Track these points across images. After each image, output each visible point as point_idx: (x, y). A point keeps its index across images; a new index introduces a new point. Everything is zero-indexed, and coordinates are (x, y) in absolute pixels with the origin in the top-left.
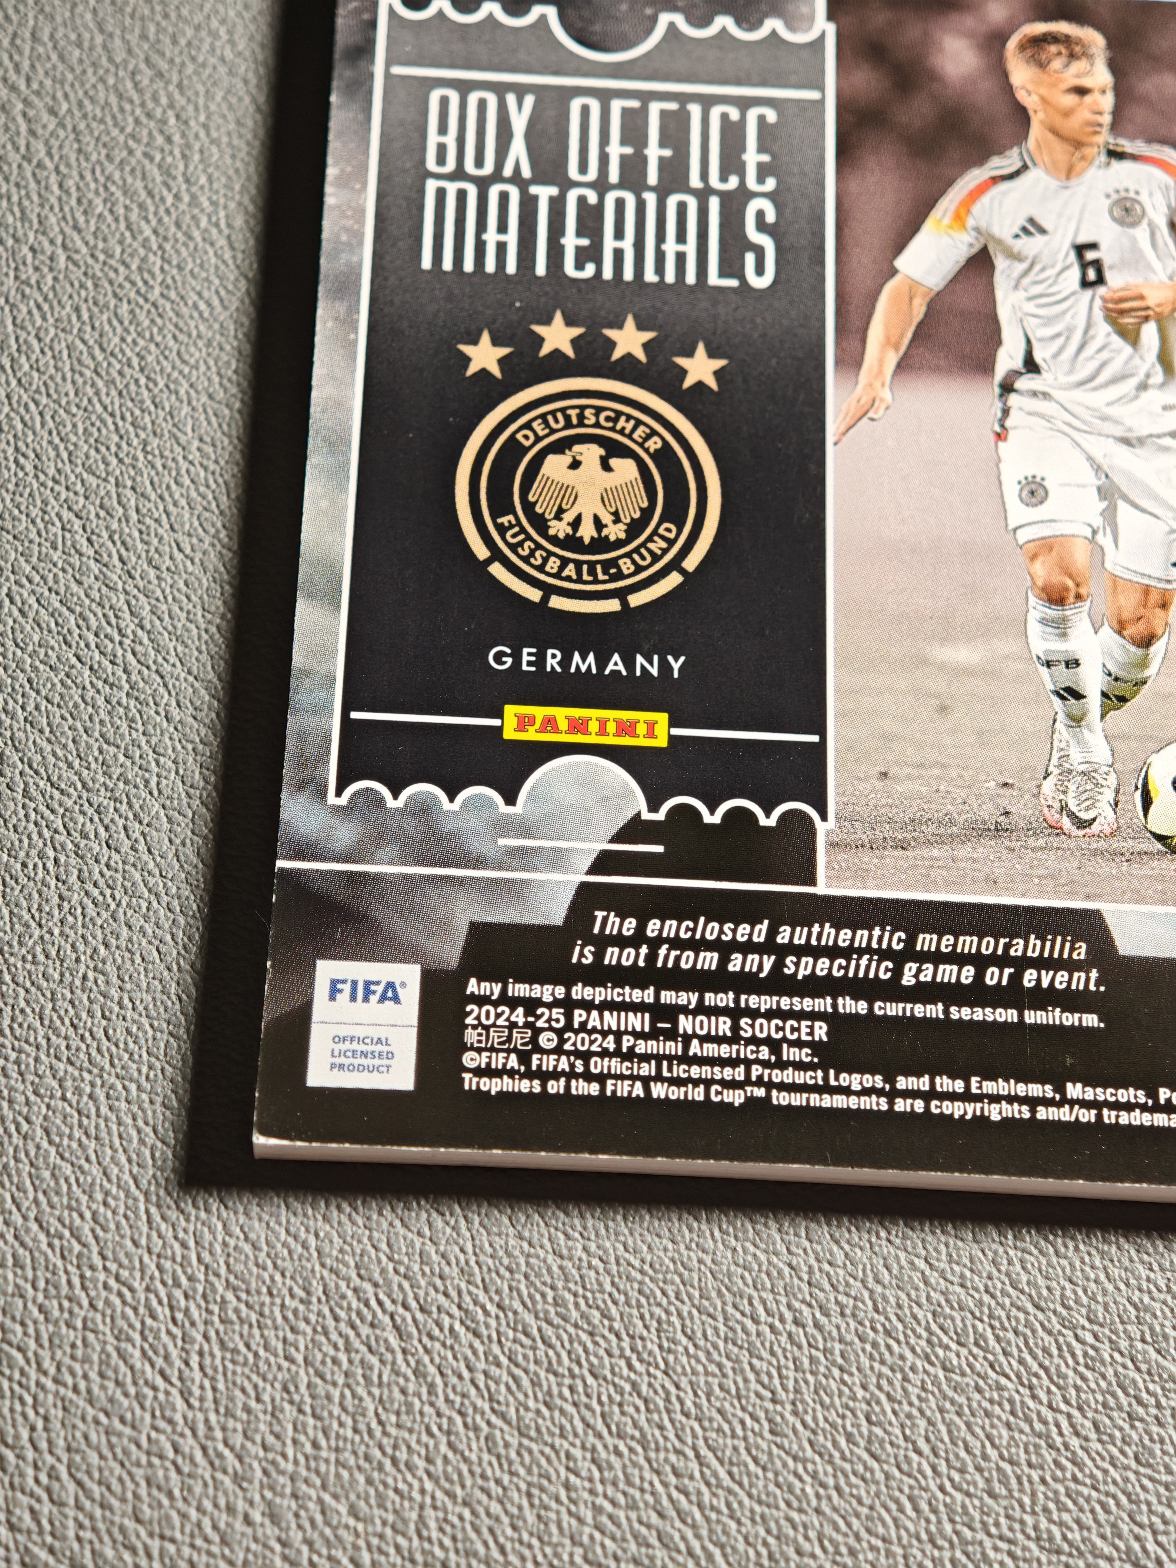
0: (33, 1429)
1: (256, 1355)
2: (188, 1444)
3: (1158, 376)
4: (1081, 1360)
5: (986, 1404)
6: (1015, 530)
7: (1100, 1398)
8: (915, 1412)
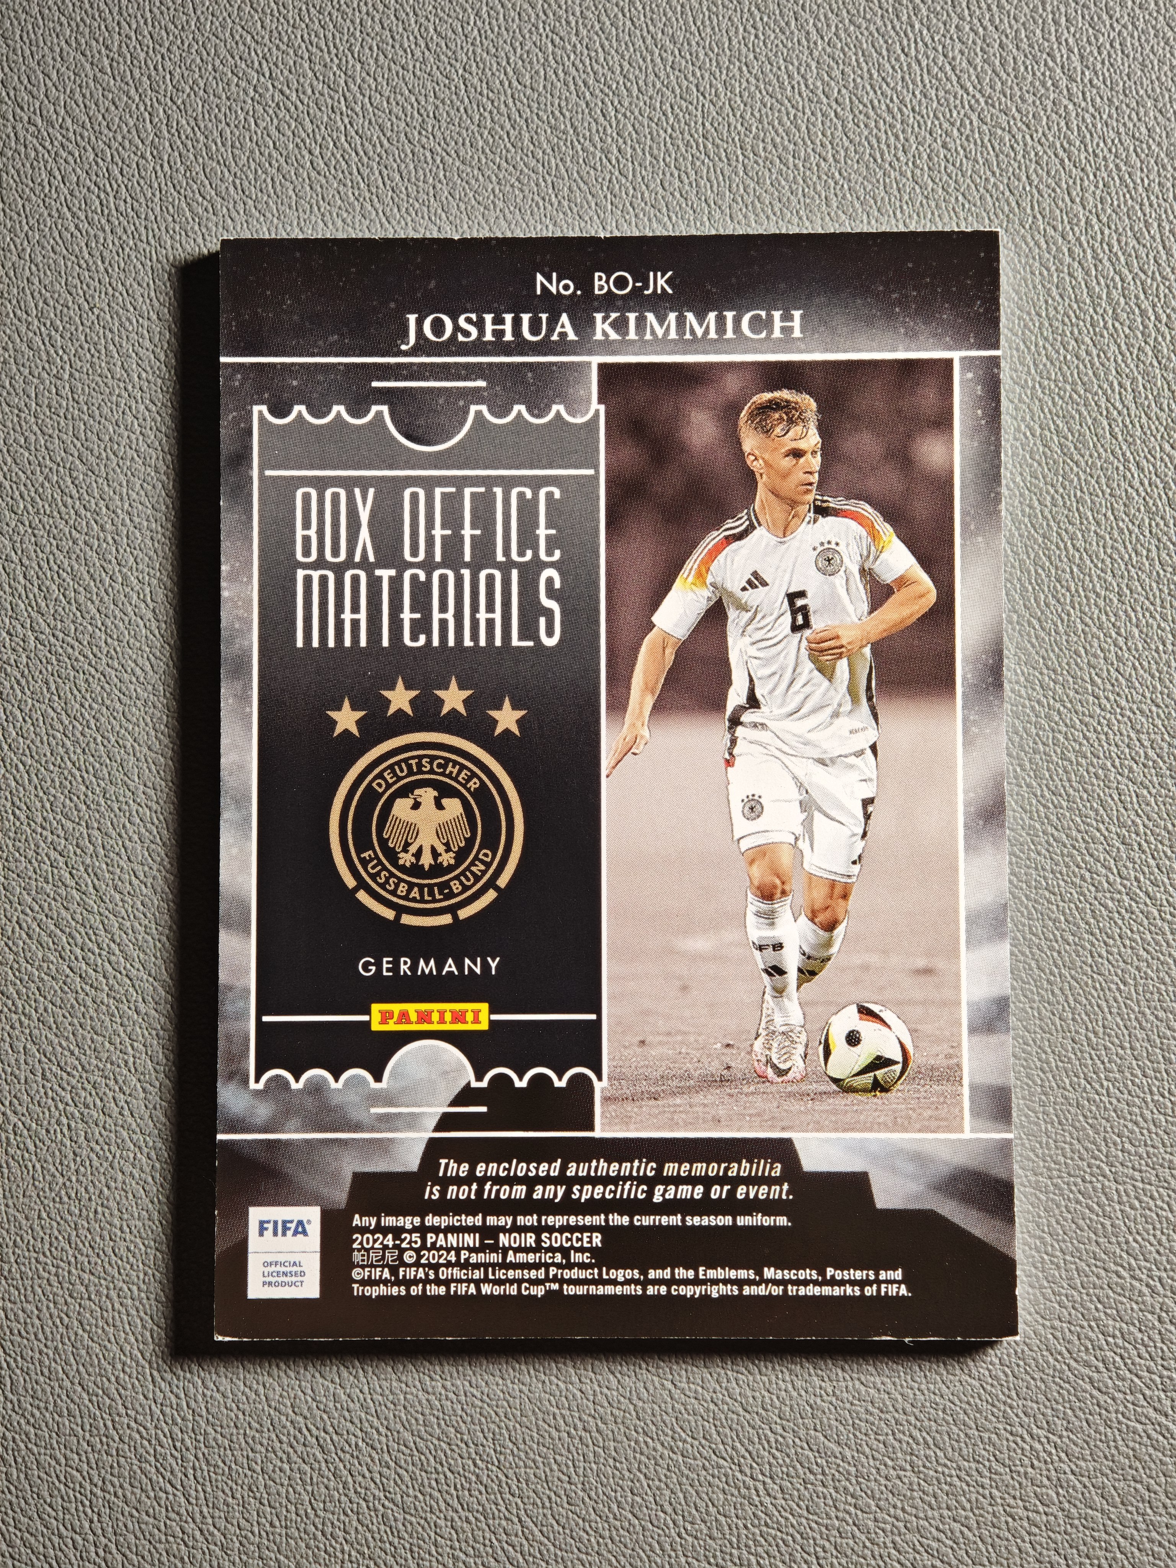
0: (91, 1521)
1: (230, 1467)
2: (190, 1527)
3: (847, 706)
4: (774, 1445)
5: (709, 1478)
6: (739, 840)
7: (785, 1469)
8: (663, 1486)
